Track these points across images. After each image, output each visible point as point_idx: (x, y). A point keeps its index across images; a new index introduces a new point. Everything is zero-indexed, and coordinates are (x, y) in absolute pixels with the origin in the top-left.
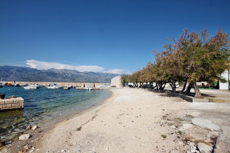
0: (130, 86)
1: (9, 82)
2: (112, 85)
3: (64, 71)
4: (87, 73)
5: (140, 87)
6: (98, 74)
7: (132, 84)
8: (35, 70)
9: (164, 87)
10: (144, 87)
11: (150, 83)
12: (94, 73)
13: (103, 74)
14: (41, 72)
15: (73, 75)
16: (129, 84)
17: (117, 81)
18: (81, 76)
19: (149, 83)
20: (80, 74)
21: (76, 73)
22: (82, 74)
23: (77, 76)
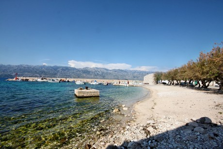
0: (164, 84)
1: (62, 79)
2: (144, 82)
3: (96, 69)
4: (115, 71)
5: (177, 84)
6: (125, 71)
7: (167, 82)
8: (74, 69)
9: (208, 85)
10: (182, 85)
11: (190, 81)
12: (122, 71)
13: (131, 71)
14: (78, 70)
15: (103, 73)
16: (163, 81)
17: (150, 79)
18: (110, 73)
19: (188, 82)
20: (109, 71)
21: (105, 71)
22: (111, 72)
23: (107, 74)
